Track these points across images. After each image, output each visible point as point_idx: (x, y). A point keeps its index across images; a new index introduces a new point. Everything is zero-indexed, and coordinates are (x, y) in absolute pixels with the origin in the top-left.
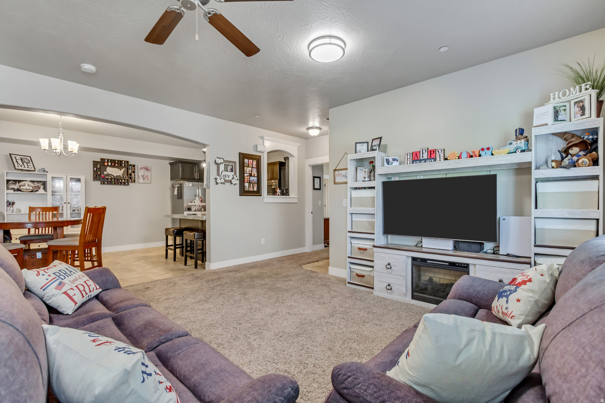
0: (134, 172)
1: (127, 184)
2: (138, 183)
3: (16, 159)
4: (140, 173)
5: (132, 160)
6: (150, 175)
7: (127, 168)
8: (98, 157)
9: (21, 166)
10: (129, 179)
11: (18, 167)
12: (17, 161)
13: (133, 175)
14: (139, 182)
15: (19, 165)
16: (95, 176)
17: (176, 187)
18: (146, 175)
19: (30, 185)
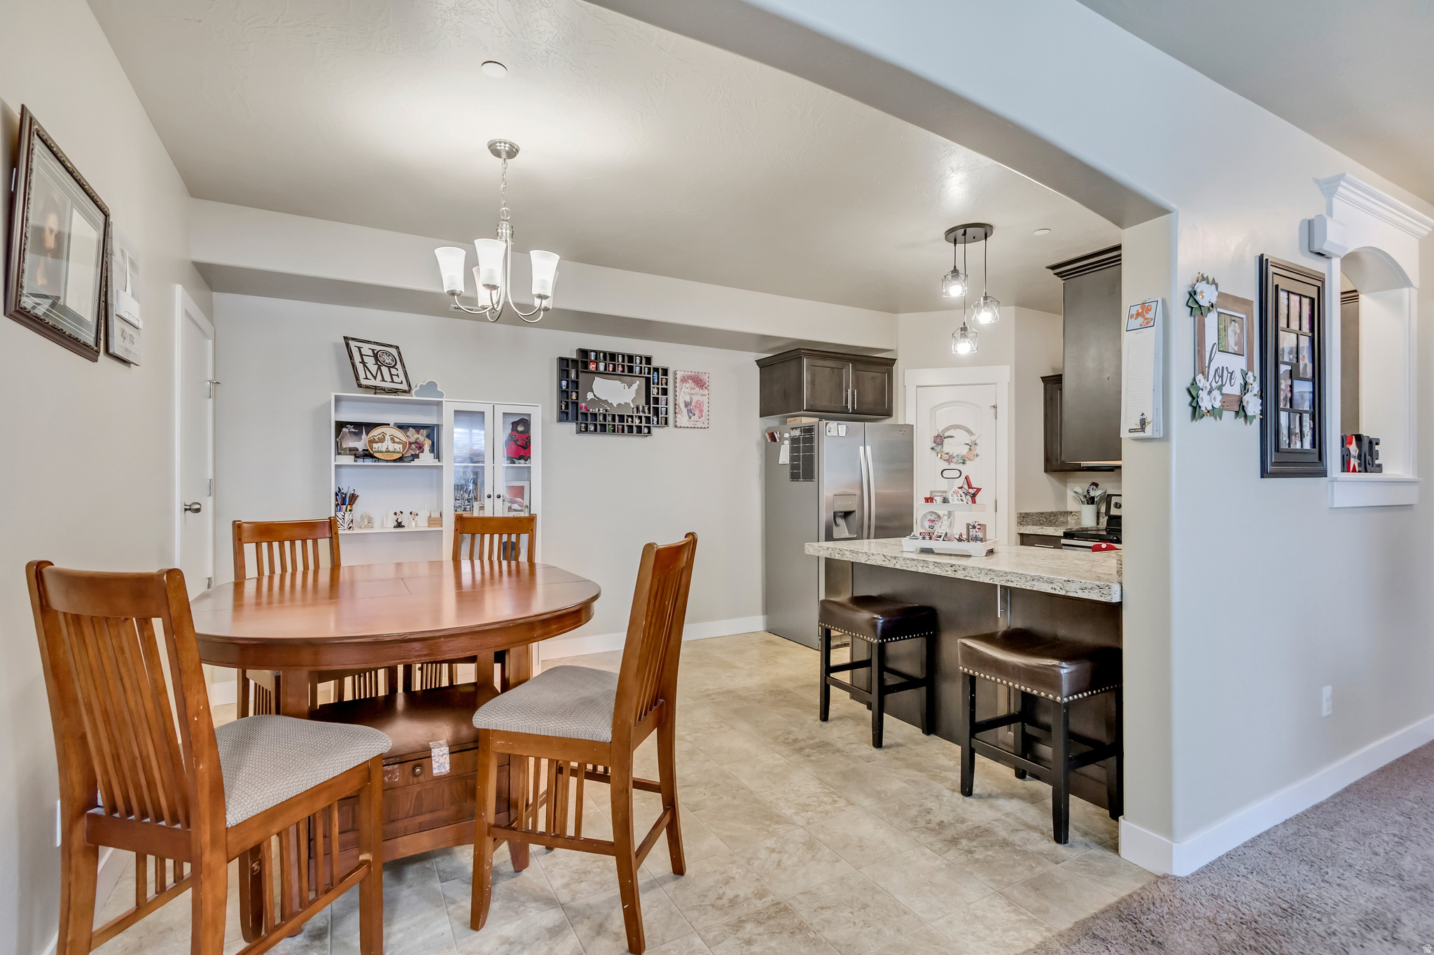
0: (665, 392)
1: (646, 430)
2: (676, 426)
3: (361, 355)
4: (682, 393)
5: (662, 354)
6: (705, 399)
7: (648, 380)
8: (570, 343)
9: (375, 378)
10: (651, 415)
11: (367, 378)
12: (363, 362)
13: (664, 402)
14: (678, 424)
15: (367, 372)
16: (563, 408)
17: (786, 439)
18: (697, 402)
19: (396, 440)
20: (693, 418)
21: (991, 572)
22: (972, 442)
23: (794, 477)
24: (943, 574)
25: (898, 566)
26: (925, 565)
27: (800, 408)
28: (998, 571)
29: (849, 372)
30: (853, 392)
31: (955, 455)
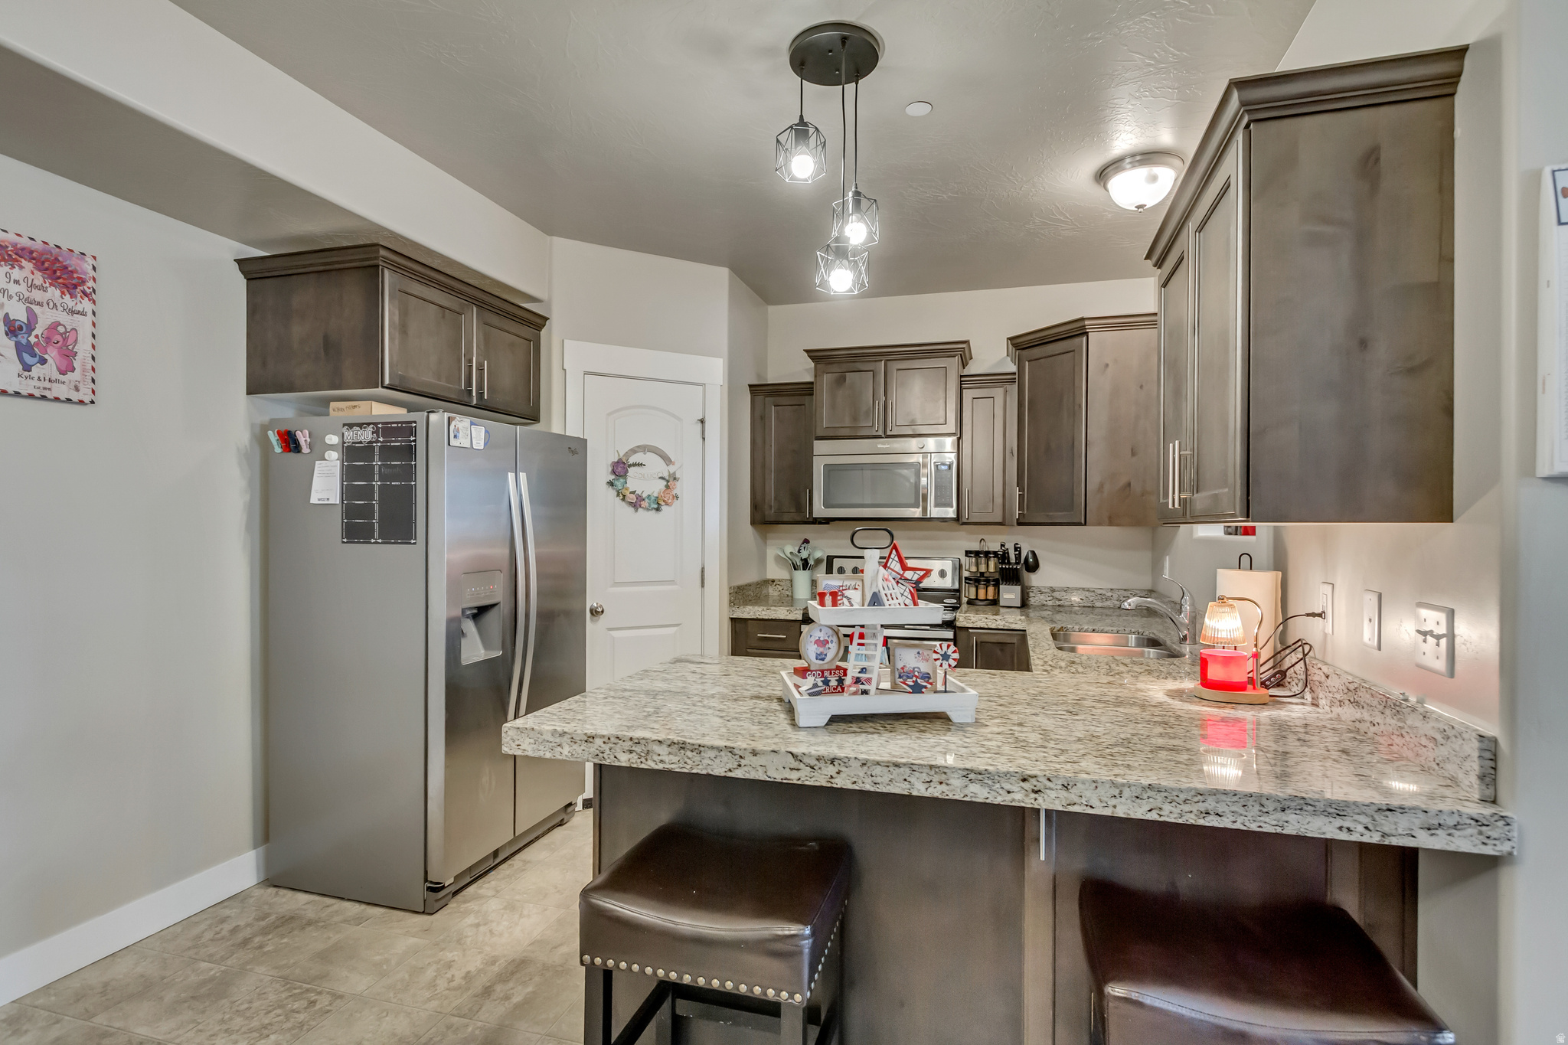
6: (82, 325)
18: (54, 326)
20: (37, 370)
26: (936, 778)
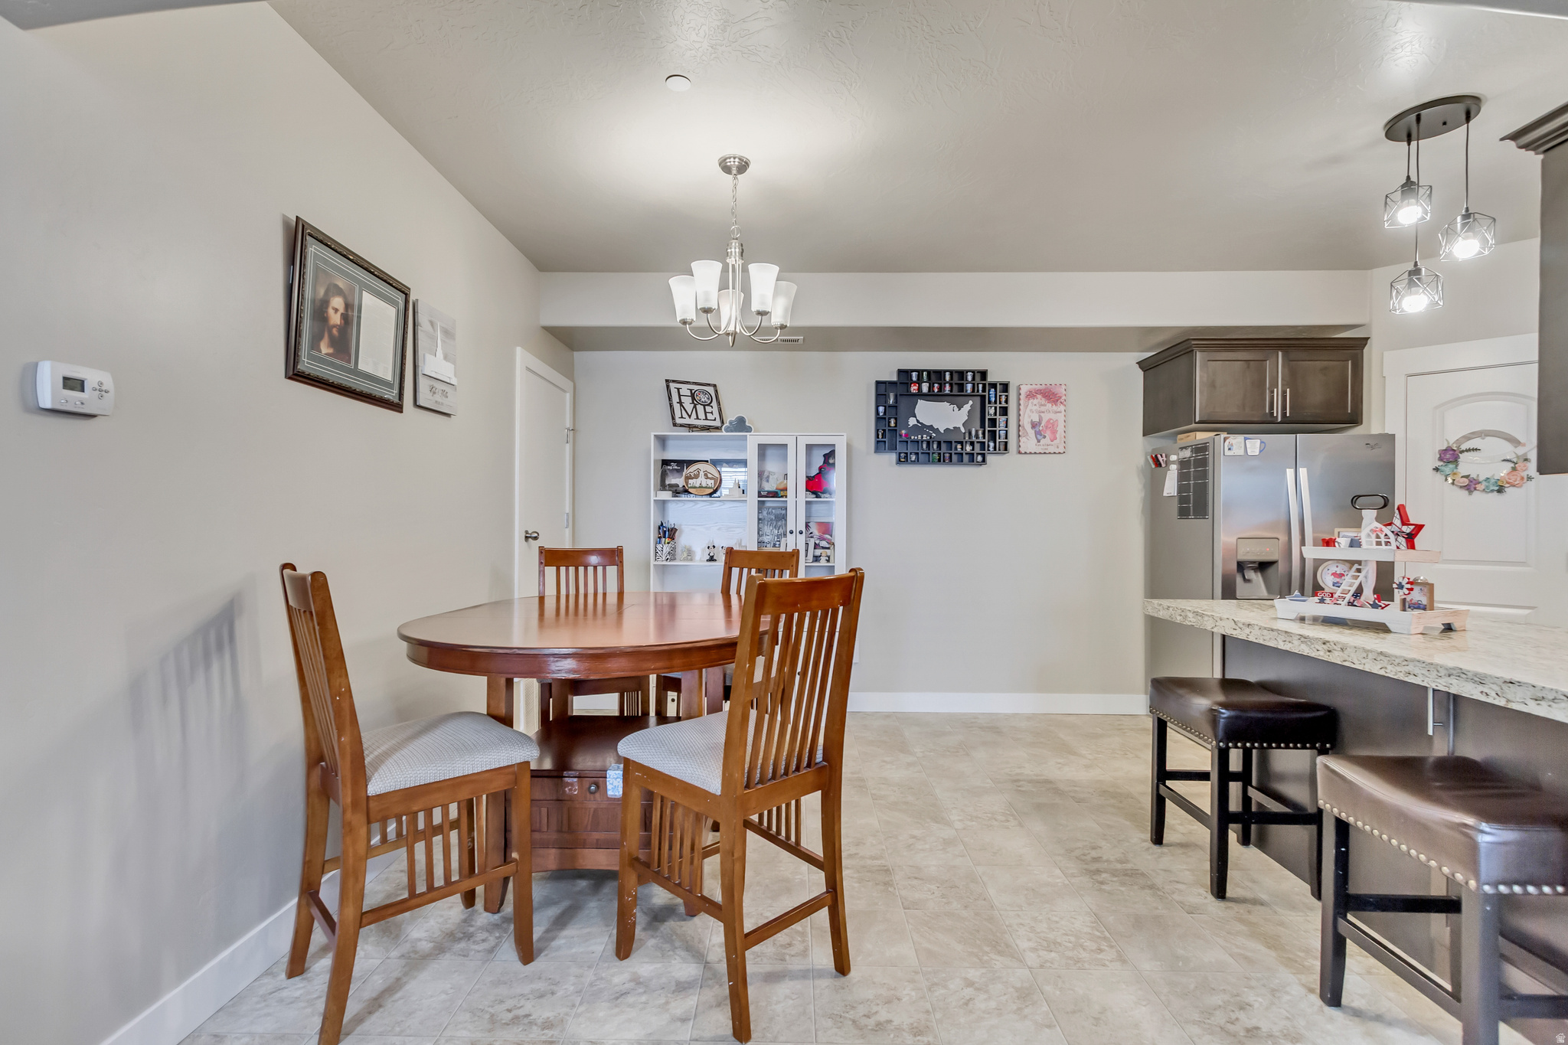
0: (1004, 411)
1: (980, 458)
2: (1020, 453)
3: (680, 396)
4: (1026, 412)
5: (999, 365)
6: (1061, 418)
7: (983, 398)
8: (887, 365)
9: (690, 416)
10: (986, 440)
11: (682, 417)
12: (680, 403)
13: (1003, 424)
14: (1022, 450)
15: (683, 412)
16: (880, 436)
17: (1173, 462)
18: (1049, 421)
19: (710, 476)
20: (1043, 441)
21: (1382, 657)
22: (1518, 457)
23: (1183, 513)
24: (1313, 655)
25: (1252, 639)
26: (1288, 639)
27: (1191, 419)
28: (1392, 656)
29: (1278, 365)
30: (1284, 392)
31: (1481, 479)
